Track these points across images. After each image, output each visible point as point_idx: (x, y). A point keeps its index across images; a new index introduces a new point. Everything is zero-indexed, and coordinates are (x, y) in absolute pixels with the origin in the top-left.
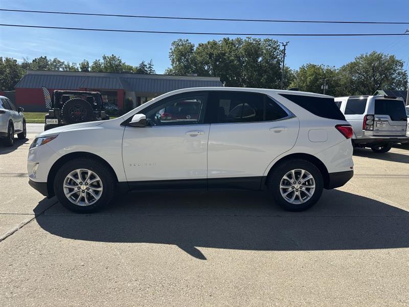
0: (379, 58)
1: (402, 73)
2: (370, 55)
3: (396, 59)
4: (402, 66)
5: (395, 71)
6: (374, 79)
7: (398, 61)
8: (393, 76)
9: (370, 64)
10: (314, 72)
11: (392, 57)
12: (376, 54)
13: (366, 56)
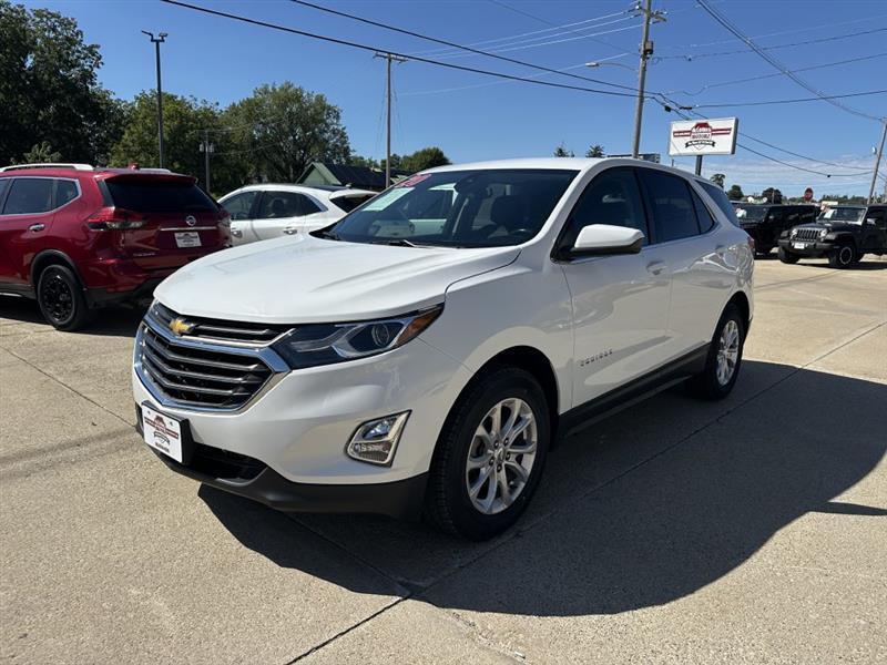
0: (297, 97)
1: (339, 131)
2: (282, 89)
3: (328, 103)
4: (338, 117)
5: (327, 126)
6: (294, 137)
7: (329, 108)
8: (326, 135)
9: (283, 106)
10: (176, 111)
11: (320, 99)
12: (292, 89)
13: (274, 89)
